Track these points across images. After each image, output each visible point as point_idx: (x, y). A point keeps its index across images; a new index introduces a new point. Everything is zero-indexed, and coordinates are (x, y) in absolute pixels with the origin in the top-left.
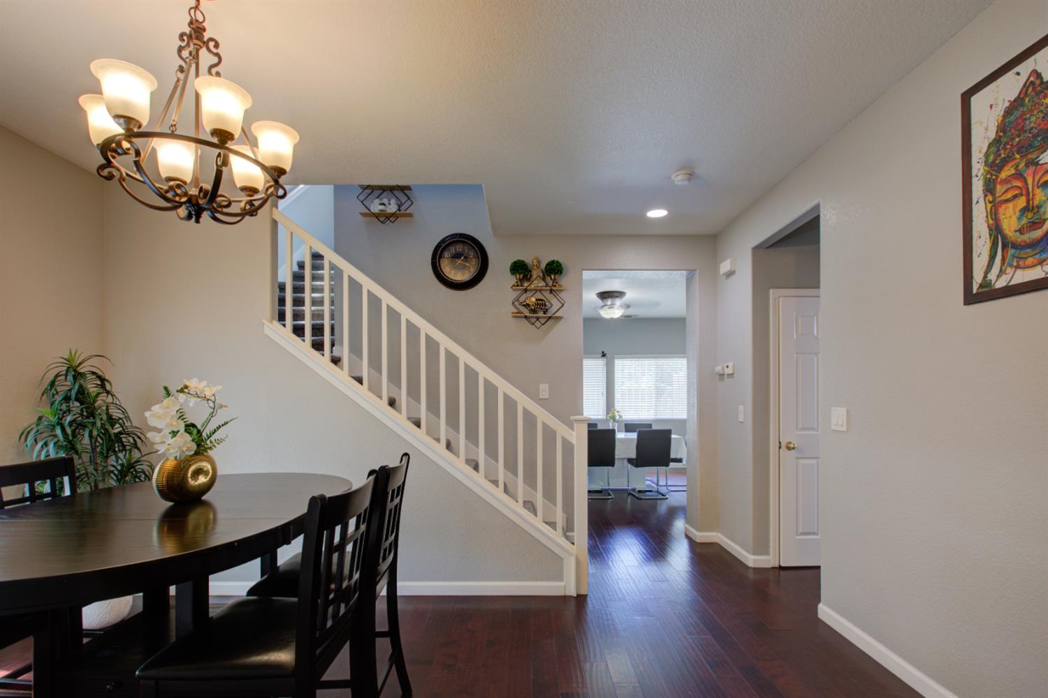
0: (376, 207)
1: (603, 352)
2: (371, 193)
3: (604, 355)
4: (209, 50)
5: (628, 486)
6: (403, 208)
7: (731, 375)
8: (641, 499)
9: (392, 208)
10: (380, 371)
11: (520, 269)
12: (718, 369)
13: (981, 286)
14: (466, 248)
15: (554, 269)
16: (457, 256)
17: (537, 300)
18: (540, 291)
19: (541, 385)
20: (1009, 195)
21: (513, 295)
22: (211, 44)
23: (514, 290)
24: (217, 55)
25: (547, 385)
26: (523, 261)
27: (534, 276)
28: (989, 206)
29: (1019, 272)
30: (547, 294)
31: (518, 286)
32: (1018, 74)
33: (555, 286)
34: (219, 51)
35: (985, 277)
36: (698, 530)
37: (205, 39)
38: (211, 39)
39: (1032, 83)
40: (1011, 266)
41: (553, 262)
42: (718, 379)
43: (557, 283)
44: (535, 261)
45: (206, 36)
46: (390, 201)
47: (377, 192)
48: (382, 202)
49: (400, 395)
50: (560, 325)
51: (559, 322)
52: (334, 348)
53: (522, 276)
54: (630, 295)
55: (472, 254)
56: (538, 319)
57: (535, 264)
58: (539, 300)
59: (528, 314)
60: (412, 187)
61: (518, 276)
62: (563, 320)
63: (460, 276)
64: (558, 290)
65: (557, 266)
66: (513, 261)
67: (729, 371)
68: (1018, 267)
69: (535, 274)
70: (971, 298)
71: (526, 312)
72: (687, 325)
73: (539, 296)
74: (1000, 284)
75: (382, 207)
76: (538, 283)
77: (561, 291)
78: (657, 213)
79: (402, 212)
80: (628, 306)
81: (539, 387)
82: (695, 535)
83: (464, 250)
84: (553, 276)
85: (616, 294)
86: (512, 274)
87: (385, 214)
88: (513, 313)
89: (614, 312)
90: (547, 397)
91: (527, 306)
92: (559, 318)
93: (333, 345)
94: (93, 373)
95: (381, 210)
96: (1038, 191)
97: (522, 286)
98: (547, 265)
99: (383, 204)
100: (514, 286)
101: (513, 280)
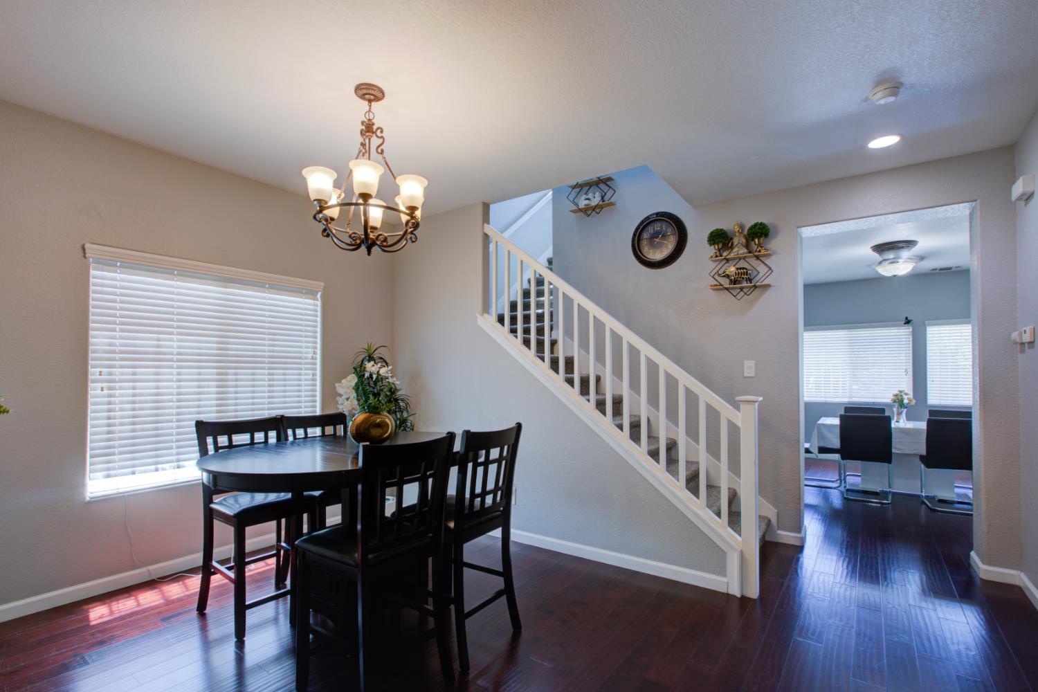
0: (582, 203)
1: (907, 318)
2: (579, 192)
3: (908, 322)
4: (377, 136)
5: (922, 492)
6: (606, 198)
7: (1031, 343)
8: (935, 510)
9: (596, 200)
10: (588, 351)
11: (720, 239)
12: (1015, 335)
14: (664, 226)
15: (760, 232)
16: (655, 236)
17: (737, 269)
18: (744, 258)
19: (746, 362)
21: (711, 266)
22: (379, 131)
23: (714, 261)
24: (382, 137)
25: (753, 362)
26: (721, 230)
27: (735, 243)
30: (754, 262)
31: (717, 256)
33: (760, 251)
34: (384, 135)
36: (983, 562)
37: (374, 130)
38: (378, 129)
41: (756, 225)
42: (1018, 349)
43: (762, 247)
44: (736, 227)
45: (375, 128)
46: (594, 194)
47: (585, 189)
48: (588, 197)
49: (605, 372)
50: (768, 294)
51: (767, 290)
52: (552, 332)
53: (720, 245)
54: (925, 243)
55: (669, 231)
56: (742, 289)
57: (737, 230)
58: (740, 269)
59: (727, 286)
60: (613, 177)
61: (716, 247)
62: (772, 288)
63: (658, 256)
64: (764, 256)
65: (759, 228)
66: (709, 231)
67: (1027, 338)
69: (736, 241)
71: (726, 282)
72: (971, 278)
73: (742, 264)
75: (587, 202)
76: (738, 251)
77: (769, 255)
78: (884, 142)
79: (606, 202)
80: (921, 258)
81: (743, 364)
82: (979, 568)
83: (662, 227)
84: (756, 240)
85: (901, 245)
86: (711, 245)
87: (591, 207)
88: (711, 286)
89: (902, 266)
90: (753, 375)
91: (728, 276)
92: (768, 286)
93: (552, 329)
94: (381, 358)
95: (586, 205)
97: (721, 256)
98: (749, 229)
99: (589, 199)
100: (712, 257)
101: (712, 250)
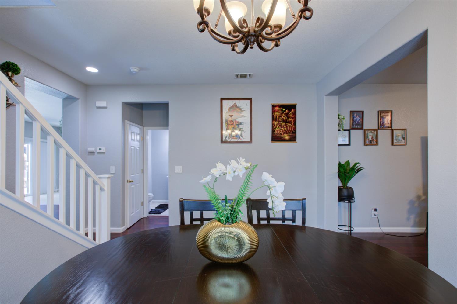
13: (224, 140)
20: (230, 124)
28: (226, 124)
29: (232, 139)
32: (232, 102)
35: (225, 139)
39: (235, 105)
40: (231, 137)
67: (101, 151)
68: (232, 138)
70: (222, 142)
74: (229, 140)
96: (236, 125)
